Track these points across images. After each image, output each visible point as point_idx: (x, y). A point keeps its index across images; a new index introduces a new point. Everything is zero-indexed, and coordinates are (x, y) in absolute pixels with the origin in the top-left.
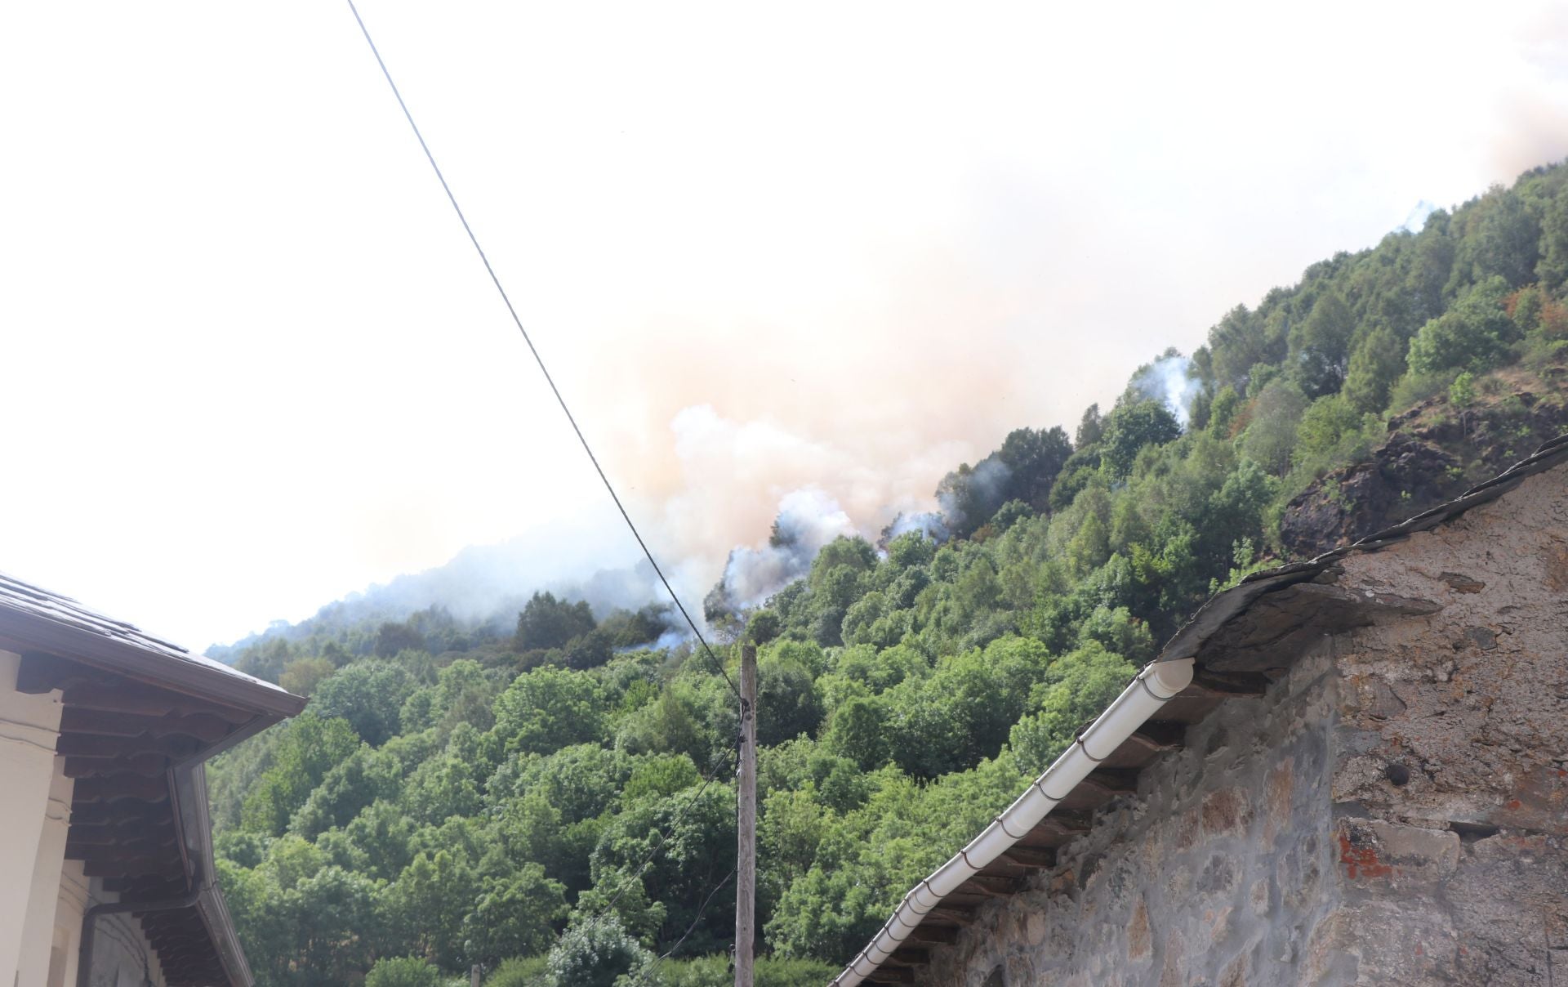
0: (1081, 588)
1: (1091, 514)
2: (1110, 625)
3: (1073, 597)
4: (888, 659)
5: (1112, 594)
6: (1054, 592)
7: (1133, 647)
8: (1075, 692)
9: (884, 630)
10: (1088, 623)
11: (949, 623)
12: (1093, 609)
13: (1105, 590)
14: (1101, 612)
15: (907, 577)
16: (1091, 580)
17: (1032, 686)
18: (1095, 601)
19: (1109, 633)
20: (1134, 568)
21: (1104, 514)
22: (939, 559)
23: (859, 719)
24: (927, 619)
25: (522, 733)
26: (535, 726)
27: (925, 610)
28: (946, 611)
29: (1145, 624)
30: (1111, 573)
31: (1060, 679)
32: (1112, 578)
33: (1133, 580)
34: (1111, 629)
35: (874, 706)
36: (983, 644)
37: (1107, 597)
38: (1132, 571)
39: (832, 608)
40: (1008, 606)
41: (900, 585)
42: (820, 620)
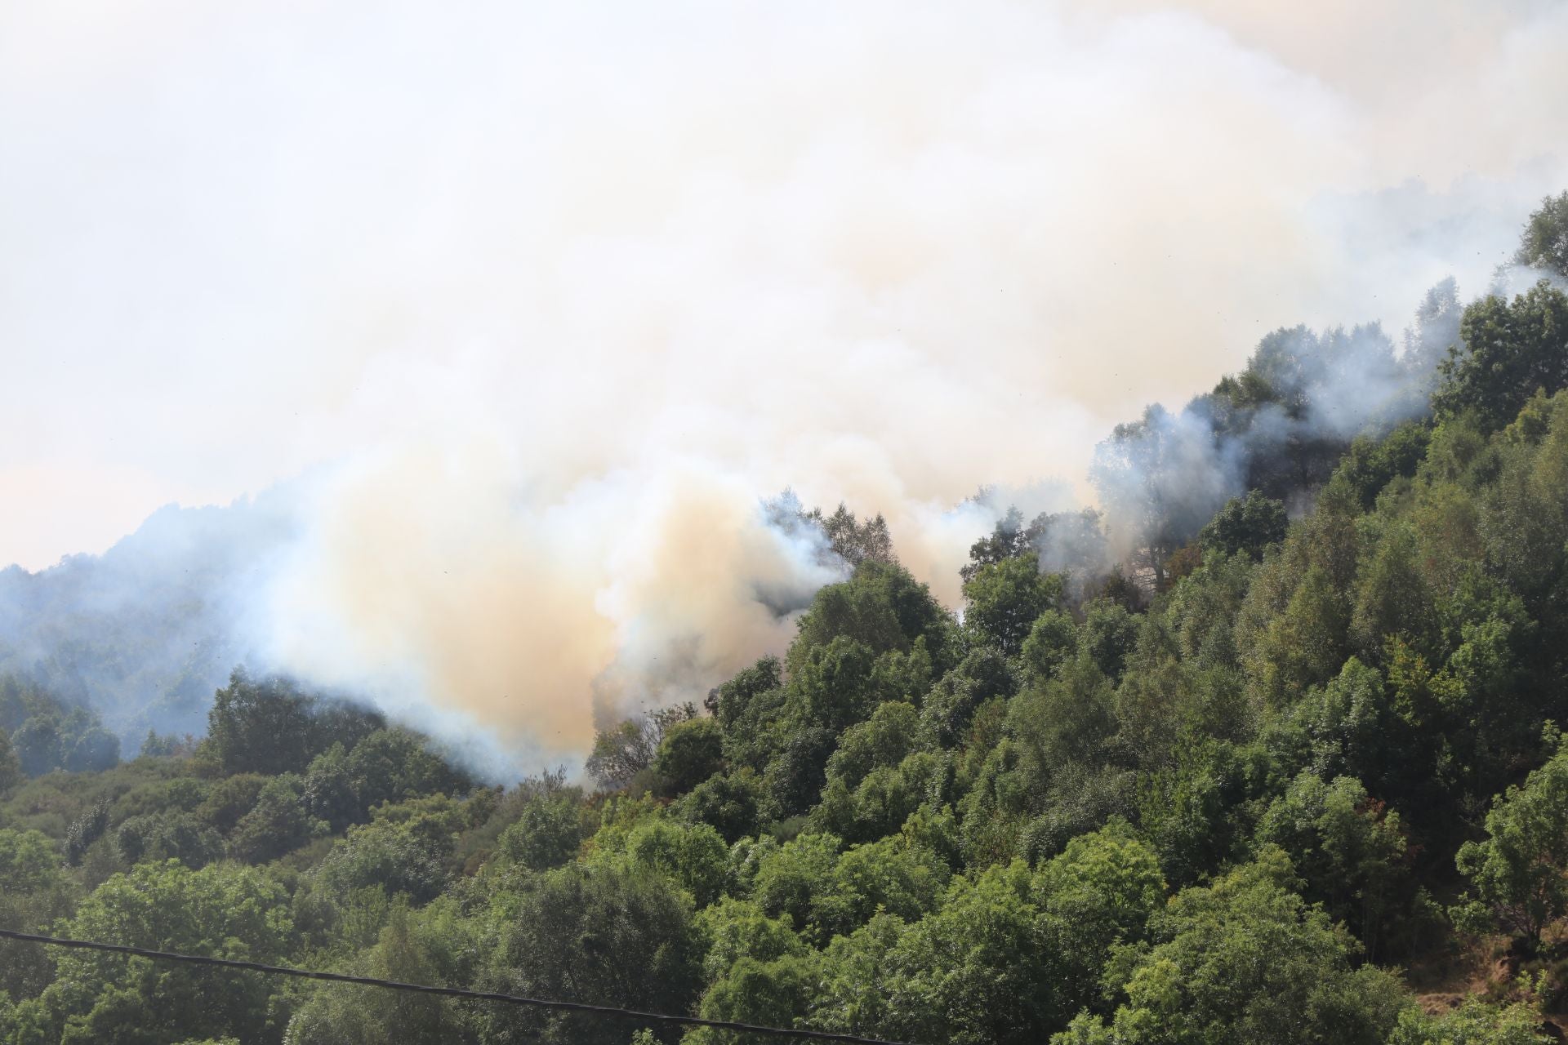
0: (1275, 728)
1: (1314, 569)
2: (1319, 813)
3: (1257, 748)
4: (856, 869)
5: (1335, 746)
6: (1221, 735)
7: (1361, 864)
8: (1188, 970)
9: (883, 795)
10: (1276, 807)
11: (1011, 787)
12: (1292, 776)
13: (1326, 737)
14: (1306, 782)
15: (967, 673)
16: (1297, 712)
17: (1112, 948)
18: (1297, 757)
19: (1315, 830)
20: (1391, 689)
21: (1343, 571)
22: (1041, 634)
23: (755, 1005)
24: (975, 773)
25: (102, 1004)
26: (130, 992)
27: (971, 754)
28: (1011, 760)
29: (1392, 816)
30: (1339, 697)
31: (1169, 938)
32: (1339, 712)
33: (1385, 717)
34: (1320, 823)
35: (789, 980)
36: (1057, 842)
37: (1324, 750)
38: (1382, 700)
39: (812, 731)
40: (1127, 761)
41: (950, 688)
42: (788, 755)
